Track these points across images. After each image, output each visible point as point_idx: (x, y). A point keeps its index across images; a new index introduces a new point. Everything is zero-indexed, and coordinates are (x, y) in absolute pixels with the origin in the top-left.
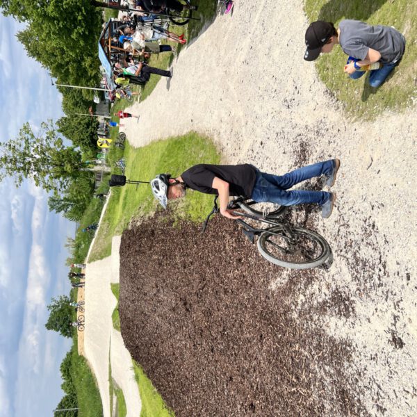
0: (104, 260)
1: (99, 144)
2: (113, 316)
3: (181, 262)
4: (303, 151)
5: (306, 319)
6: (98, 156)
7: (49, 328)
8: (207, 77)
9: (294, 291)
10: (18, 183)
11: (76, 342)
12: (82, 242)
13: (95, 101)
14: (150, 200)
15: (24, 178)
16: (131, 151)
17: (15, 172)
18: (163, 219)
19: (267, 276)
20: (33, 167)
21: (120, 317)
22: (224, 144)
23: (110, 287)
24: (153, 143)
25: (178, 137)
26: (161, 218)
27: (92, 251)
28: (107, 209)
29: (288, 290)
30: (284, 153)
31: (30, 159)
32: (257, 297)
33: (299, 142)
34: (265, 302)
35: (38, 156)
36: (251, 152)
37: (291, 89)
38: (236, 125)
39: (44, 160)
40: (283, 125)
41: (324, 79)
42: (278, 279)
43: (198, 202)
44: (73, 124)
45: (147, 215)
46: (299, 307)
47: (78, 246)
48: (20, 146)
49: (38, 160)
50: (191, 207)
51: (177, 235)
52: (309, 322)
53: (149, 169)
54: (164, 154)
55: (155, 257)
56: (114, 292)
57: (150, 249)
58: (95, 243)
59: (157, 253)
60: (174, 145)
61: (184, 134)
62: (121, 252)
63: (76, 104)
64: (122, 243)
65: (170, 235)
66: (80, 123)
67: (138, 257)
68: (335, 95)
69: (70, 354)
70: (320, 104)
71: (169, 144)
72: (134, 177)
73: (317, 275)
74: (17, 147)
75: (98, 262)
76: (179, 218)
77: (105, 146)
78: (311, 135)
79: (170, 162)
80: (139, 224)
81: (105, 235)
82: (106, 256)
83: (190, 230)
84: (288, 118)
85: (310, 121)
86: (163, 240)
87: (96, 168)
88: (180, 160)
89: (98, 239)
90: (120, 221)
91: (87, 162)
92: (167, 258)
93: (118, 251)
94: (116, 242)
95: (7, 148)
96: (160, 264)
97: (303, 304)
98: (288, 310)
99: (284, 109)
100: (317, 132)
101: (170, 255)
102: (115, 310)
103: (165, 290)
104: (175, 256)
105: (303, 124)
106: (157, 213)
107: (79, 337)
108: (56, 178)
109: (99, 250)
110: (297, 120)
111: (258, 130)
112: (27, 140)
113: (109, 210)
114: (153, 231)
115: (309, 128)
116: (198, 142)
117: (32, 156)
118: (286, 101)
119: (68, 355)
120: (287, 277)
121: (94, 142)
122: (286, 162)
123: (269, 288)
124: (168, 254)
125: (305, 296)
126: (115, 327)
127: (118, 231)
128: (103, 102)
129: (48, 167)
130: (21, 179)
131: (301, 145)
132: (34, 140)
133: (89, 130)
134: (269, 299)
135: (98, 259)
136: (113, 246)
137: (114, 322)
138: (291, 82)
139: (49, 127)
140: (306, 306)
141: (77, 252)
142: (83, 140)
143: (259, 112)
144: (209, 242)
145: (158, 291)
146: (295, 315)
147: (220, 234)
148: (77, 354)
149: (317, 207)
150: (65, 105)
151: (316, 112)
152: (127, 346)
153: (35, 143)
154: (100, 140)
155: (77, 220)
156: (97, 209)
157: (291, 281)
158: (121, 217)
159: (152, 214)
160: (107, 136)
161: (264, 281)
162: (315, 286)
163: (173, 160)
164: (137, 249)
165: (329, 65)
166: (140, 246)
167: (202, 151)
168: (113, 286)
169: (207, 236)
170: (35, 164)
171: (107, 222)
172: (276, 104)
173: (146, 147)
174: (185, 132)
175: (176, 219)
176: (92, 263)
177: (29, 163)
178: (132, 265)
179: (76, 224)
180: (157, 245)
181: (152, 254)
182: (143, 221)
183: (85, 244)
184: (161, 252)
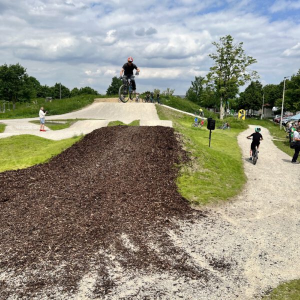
0: (157, 115)
1: (241, 110)
2: (118, 122)
3: (148, 168)
4: (224, 266)
5: (97, 260)
6: (233, 110)
7: (113, 79)
8: (290, 191)
9: (119, 252)
10: (212, 56)
11: (103, 97)
12: (169, 100)
13: (274, 108)
14: (195, 147)
15: (216, 60)
16: (235, 133)
17: (220, 54)
18: (180, 156)
19: (132, 231)
20: (224, 65)
21: (114, 127)
22: (235, 204)
23: (139, 119)
24: (240, 149)
25: (243, 168)
26: (180, 155)
27: (164, 107)
28: (192, 116)
29: (120, 247)
30: (224, 251)
31: (229, 64)
32: (117, 224)
33: (231, 263)
34: (114, 230)
35: (231, 69)
36: (228, 224)
37: (275, 259)
38: (250, 213)
39: (228, 73)
40: (246, 251)
41: (281, 287)
42: (128, 241)
43: (191, 182)
44: (257, 92)
45: (183, 145)
46: (106, 255)
47: (167, 97)
48: (239, 57)
49: (229, 69)
50: (187, 176)
51: (168, 166)
52: (94, 262)
53: (221, 146)
54: (231, 157)
55: (153, 150)
56: (133, 122)
57: (158, 147)
58: (169, 109)
59: (155, 151)
60: (237, 165)
61: (245, 173)
62: (158, 127)
63: (272, 94)
64: (165, 127)
65: (168, 161)
66: (257, 97)
67: (153, 138)
68: (267, 296)
69: (96, 93)
70: (260, 282)
71: (238, 162)
72: (215, 136)
73: (128, 270)
74: (239, 55)
75: (156, 111)
76: (180, 168)
77: (240, 115)
78: (236, 273)
79: (224, 162)
80: (178, 139)
81: (174, 116)
82: (159, 116)
83: (171, 176)
84: (251, 255)
85: (247, 273)
86: (165, 156)
87: (222, 109)
88: (224, 169)
89: (172, 111)
90: (182, 126)
91: (228, 103)
92: (151, 158)
93: (159, 125)
94: (168, 124)
95: (238, 48)
96: (148, 154)
97: (108, 258)
98: (106, 246)
99: (259, 252)
100: (238, 278)
101: (153, 161)
102: (122, 123)
104: (153, 164)
105: (246, 267)
106: (185, 152)
107: (106, 99)
108: (215, 81)
109: (164, 112)
110: (249, 262)
111: (244, 231)
112: (243, 61)
113: (192, 118)
114: (172, 149)
115: (242, 272)
116: (238, 183)
117: (231, 65)
118: (265, 254)
119: (96, 92)
120: (129, 247)
121: (243, 108)
122: (216, 251)
123: (123, 233)
124: (155, 160)
125: (114, 260)
126: (110, 123)
127: (175, 124)
128: (273, 113)
129: (223, 76)
130: (214, 58)
131: (229, 265)
132: (244, 66)
133: (252, 104)
134: (115, 233)
136: (165, 121)
137: (114, 122)
138: (280, 259)
139: (253, 76)
140: (107, 261)
141: (163, 97)
142: (245, 99)
143: (258, 232)
144: (161, 189)
146: (101, 252)
147: (166, 198)
148: (95, 98)
149: (178, 274)
150: (271, 87)
151: (254, 278)
153: (242, 66)
154: (245, 112)
155: (187, 96)
156: (193, 110)
157: (126, 250)
158: (186, 127)
159: (184, 148)
160: (248, 116)
161: (128, 230)
162: (120, 268)
163: (225, 164)
164: (159, 138)
165: (293, 292)
166: (161, 140)
167: (230, 187)
168: (138, 121)
169: (165, 187)
170: (226, 67)
171: (183, 117)
172: (263, 246)
173: (238, 144)
174: (247, 174)
175: (179, 166)
176: (155, 107)
177: (227, 63)
178: (148, 134)
179: (183, 96)
180: (161, 152)
181: (155, 148)
182: (179, 142)
183: (168, 102)
184: (156, 154)
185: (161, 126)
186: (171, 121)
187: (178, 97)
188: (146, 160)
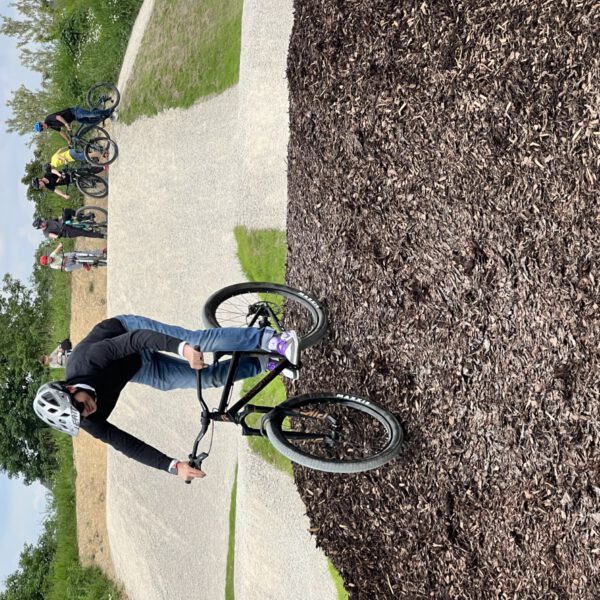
0: (200, 107)
11: (66, 502)
12: (92, 15)
23: (229, 240)
27: (141, 58)
47: (71, 35)
55: (472, 103)
57: (450, 64)
58: (155, 20)
59: (483, 84)
62: (298, 74)
64: (299, 26)
67: (382, 101)
69: (39, 561)
75: (171, 116)
86: (520, 14)
92: (536, 112)
93: (283, 66)
96: (499, 142)
101: (554, 100)
103: (523, 277)
104: (582, 102)
107: (80, 484)
109: (177, 56)
119: (27, 561)
124: (545, 88)
135: (173, 104)
136: (246, 41)
145: (490, 278)
148: (75, 558)
152: (326, 538)
164: (381, 58)
168: (249, 238)
178: (352, 142)
180: (485, 41)
181: (455, 84)
183: (106, 23)
184: (503, 79)
185: (293, 50)
188: (545, 151)
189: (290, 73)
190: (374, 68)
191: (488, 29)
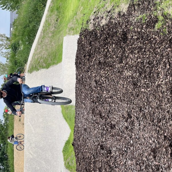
0: (51, 68)
2: (65, 150)
3: (166, 84)
12: (20, 42)
18: (140, 16)
21: (76, 156)
27: (34, 55)
45: (117, 10)
47: (15, 48)
51: (161, 43)
55: (127, 73)
58: (38, 44)
62: (78, 64)
64: (79, 50)
65: (151, 43)
67: (102, 72)
75: (43, 71)
76: (165, 16)
80: (104, 22)
81: (53, 33)
82: (54, 64)
86: (141, 48)
89: (43, 38)
92: (145, 76)
96: (135, 84)
101: (150, 73)
102: (68, 142)
103: (142, 123)
104: (158, 74)
106: (132, 6)
109: (45, 54)
114: (125, 34)
124: (148, 70)
126: (68, 166)
127: (72, 29)
135: (43, 68)
141: (14, 56)
145: (132, 123)
155: (13, 8)
158: (77, 7)
159: (124, 7)
164: (102, 60)
171: (56, 12)
175: (161, 18)
176: (35, 73)
178: (94, 84)
179: (11, 15)
180: (131, 56)
181: (123, 67)
182: (111, 18)
183: (25, 45)
184: (136, 67)
185: (77, 57)
186: (65, 38)
187: (13, 24)
188: (148, 87)
189: (76, 63)
190: (100, 62)
191: (132, 52)
